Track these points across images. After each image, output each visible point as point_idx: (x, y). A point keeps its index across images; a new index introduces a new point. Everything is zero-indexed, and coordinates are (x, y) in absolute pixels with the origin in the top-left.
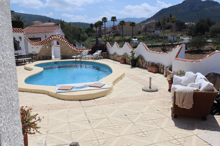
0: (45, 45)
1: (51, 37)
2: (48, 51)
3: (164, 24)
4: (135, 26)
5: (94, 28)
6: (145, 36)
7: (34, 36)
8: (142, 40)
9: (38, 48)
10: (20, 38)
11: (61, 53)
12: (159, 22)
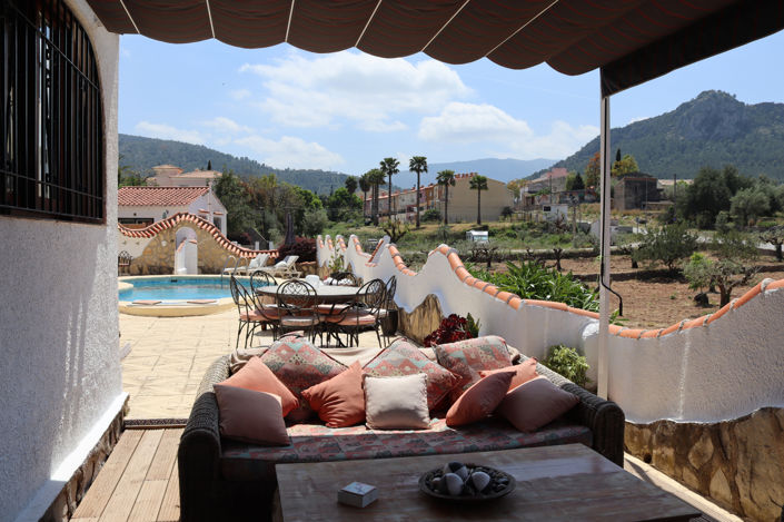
0: (157, 237)
1: (175, 218)
2: (166, 253)
3: (595, 182)
4: (486, 188)
5: (359, 194)
6: (521, 223)
7: (135, 214)
8: (508, 235)
9: (137, 244)
11: (199, 260)
12: (579, 177)
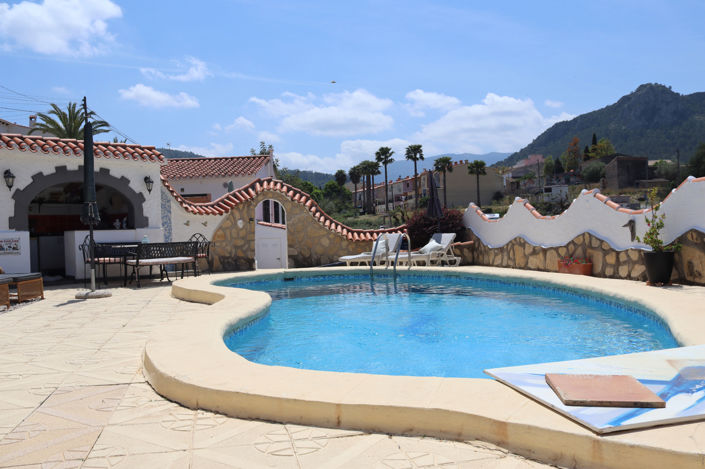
0: (232, 214)
2: (243, 238)
3: (575, 165)
4: (484, 174)
5: (349, 186)
7: (182, 190)
9: (205, 224)
10: (147, 180)
12: (558, 162)
